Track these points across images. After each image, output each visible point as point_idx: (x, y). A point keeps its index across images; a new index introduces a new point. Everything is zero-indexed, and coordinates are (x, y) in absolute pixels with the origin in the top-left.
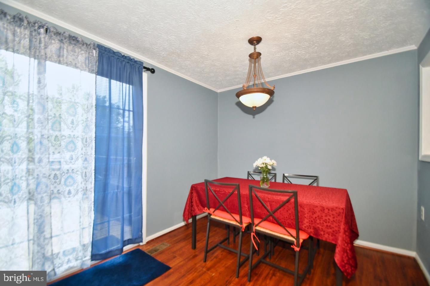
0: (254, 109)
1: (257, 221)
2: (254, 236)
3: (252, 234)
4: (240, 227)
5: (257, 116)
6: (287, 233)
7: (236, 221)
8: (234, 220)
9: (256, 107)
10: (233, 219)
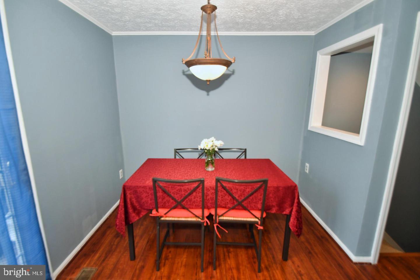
0: (208, 83)
1: (220, 211)
2: (217, 227)
3: (215, 225)
4: (202, 222)
5: (212, 93)
6: (252, 216)
7: (196, 216)
8: (194, 216)
9: (209, 81)
10: (192, 215)
